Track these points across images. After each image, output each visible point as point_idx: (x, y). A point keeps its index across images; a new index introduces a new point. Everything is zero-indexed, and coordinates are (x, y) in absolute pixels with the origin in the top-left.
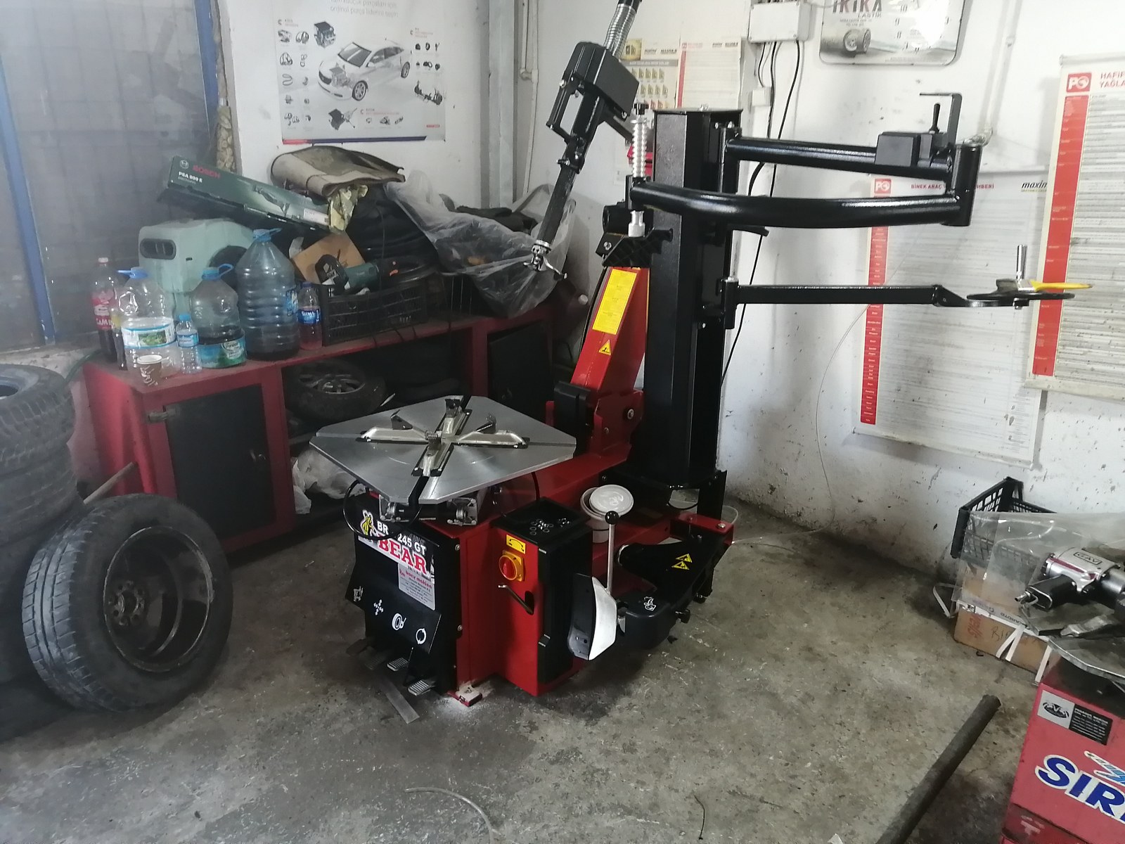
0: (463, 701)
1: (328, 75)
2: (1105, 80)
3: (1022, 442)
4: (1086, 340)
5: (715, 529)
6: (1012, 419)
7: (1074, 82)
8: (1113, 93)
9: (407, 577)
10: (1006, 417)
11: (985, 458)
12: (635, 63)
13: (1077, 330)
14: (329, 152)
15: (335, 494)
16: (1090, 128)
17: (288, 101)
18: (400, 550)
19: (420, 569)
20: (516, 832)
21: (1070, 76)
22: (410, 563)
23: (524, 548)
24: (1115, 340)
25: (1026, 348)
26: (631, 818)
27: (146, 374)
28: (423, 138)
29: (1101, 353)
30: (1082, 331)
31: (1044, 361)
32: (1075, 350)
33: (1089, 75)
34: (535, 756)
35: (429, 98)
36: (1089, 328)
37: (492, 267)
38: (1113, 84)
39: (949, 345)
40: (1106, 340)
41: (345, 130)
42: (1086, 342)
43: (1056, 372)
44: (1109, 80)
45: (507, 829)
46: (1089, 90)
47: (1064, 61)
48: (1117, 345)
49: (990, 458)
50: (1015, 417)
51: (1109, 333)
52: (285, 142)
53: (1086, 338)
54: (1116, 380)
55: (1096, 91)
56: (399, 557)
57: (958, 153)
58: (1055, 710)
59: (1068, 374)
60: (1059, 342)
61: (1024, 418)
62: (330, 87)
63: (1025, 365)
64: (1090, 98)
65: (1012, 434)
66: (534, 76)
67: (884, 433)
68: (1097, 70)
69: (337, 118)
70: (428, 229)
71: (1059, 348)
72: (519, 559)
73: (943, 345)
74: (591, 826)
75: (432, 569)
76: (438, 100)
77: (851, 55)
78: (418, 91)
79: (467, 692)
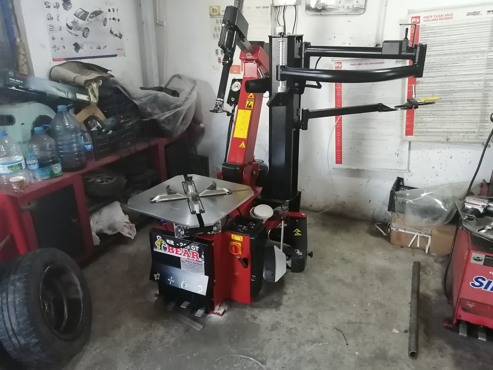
0: (219, 314)
1: (71, 25)
2: (425, 19)
3: (403, 163)
4: (424, 120)
5: (300, 216)
6: (398, 154)
7: (414, 20)
8: (428, 24)
9: (186, 263)
10: (396, 154)
11: (389, 171)
12: (217, 16)
13: (421, 117)
14: (75, 64)
15: (110, 232)
16: (421, 38)
17: (53, 39)
18: (182, 251)
19: (195, 258)
20: (274, 364)
21: (412, 18)
22: (188, 256)
23: (242, 239)
24: (435, 119)
25: (402, 126)
26: (316, 344)
27: (17, 187)
28: (116, 56)
29: (429, 125)
30: (423, 117)
31: (409, 131)
32: (421, 124)
33: (419, 17)
34: (262, 329)
35: (116, 35)
36: (425, 116)
37: (165, 114)
38: (429, 21)
39: (371, 128)
40: (432, 119)
41: (82, 53)
42: (424, 121)
43: (414, 134)
44: (427, 19)
45: (269, 364)
46: (419, 23)
47: (410, 12)
48: (436, 121)
49: (391, 171)
50: (399, 153)
51: (433, 117)
52: (54, 60)
53: (424, 119)
54: (437, 134)
55: (422, 23)
56: (181, 254)
57: (418, 48)
58: (478, 259)
59: (419, 134)
60: (414, 122)
61: (403, 153)
62: (71, 31)
63: (402, 132)
64: (420, 26)
65: (398, 160)
66: (165, 24)
67: (346, 167)
68: (422, 15)
69: (77, 47)
70: (135, 99)
71: (415, 124)
72: (240, 244)
73: (368, 128)
74: (302, 352)
75: (203, 256)
76: (121, 37)
77: (320, 11)
78: (111, 32)
79: (219, 310)
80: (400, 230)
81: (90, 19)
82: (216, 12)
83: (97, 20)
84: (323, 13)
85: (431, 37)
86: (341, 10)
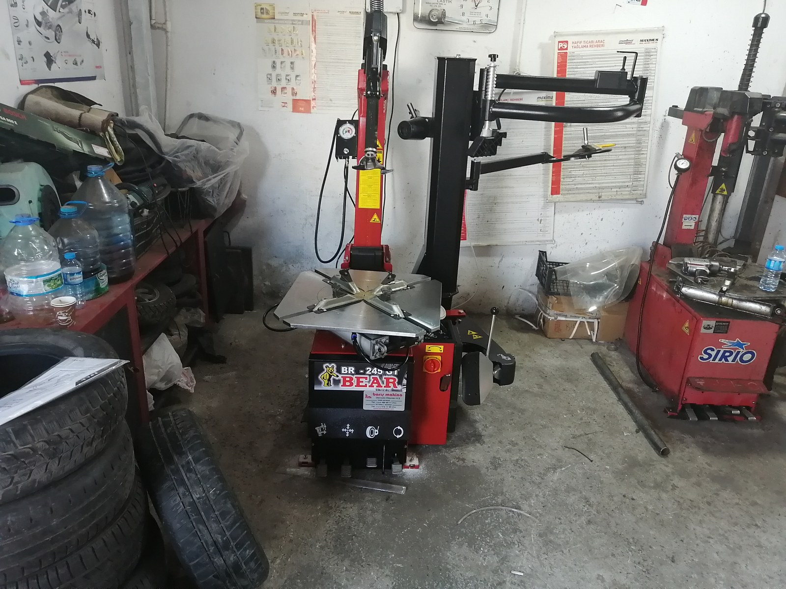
0: (414, 467)
2: (574, 45)
3: (547, 231)
4: (573, 174)
5: (458, 314)
6: (541, 220)
7: (561, 45)
8: (577, 51)
9: (374, 398)
10: (538, 220)
11: (529, 243)
12: (270, 21)
13: (569, 170)
14: (49, 92)
16: (569, 68)
17: (19, 42)
18: (368, 380)
19: (390, 387)
21: (559, 42)
22: (379, 386)
23: (442, 349)
24: (586, 172)
25: (545, 182)
28: (93, 78)
29: (579, 180)
30: (571, 170)
31: (555, 190)
32: (568, 180)
33: (567, 42)
35: (93, 41)
36: (574, 168)
38: (578, 47)
39: (506, 187)
40: (581, 172)
42: (573, 175)
43: (561, 193)
44: (576, 45)
46: (567, 50)
47: (556, 34)
48: (586, 174)
49: (533, 243)
50: (542, 218)
51: (583, 169)
52: (22, 82)
53: (573, 173)
54: (587, 191)
55: (570, 50)
56: (366, 386)
58: (708, 328)
59: (566, 192)
60: (562, 177)
61: (547, 218)
63: (546, 191)
64: (568, 53)
65: (542, 228)
67: (473, 244)
68: (570, 40)
69: (49, 59)
71: (562, 180)
72: (439, 358)
73: (502, 188)
75: (405, 382)
76: (98, 45)
77: (435, 24)
78: (88, 36)
79: (411, 461)
80: (560, 318)
81: (62, 10)
82: (267, 13)
83: (71, 12)
84: (439, 27)
85: (581, 68)
86: (465, 26)
